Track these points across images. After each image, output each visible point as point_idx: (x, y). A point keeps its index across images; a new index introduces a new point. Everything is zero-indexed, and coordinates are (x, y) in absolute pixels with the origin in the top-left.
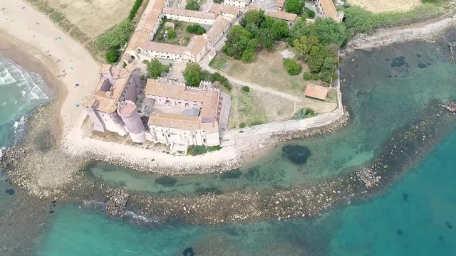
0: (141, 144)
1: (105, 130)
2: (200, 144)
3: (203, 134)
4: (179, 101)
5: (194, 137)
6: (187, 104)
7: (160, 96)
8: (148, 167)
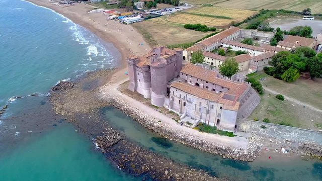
0: (156, 107)
1: (135, 90)
2: (212, 124)
3: (219, 111)
4: (207, 85)
5: (208, 112)
6: (214, 90)
7: (192, 77)
8: (152, 125)
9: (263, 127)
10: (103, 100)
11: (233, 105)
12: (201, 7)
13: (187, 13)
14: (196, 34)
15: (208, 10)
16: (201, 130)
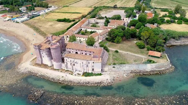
0: (58, 70)
1: (42, 63)
2: (90, 72)
3: (93, 64)
4: (82, 52)
5: (87, 66)
6: (86, 54)
7: (73, 49)
8: (59, 80)
9: (114, 67)
10: (23, 73)
11: (99, 60)
12: (62, 8)
13: (55, 12)
14: (65, 24)
15: (67, 9)
16: (86, 76)
